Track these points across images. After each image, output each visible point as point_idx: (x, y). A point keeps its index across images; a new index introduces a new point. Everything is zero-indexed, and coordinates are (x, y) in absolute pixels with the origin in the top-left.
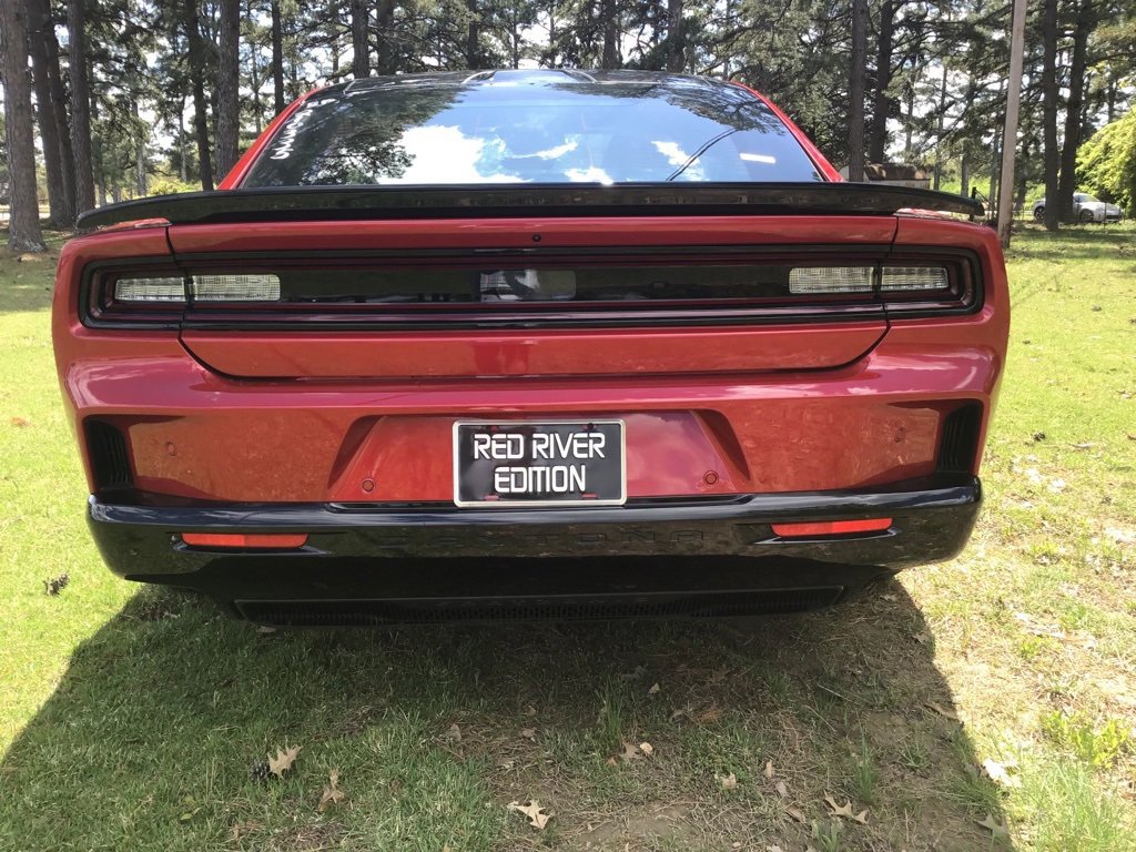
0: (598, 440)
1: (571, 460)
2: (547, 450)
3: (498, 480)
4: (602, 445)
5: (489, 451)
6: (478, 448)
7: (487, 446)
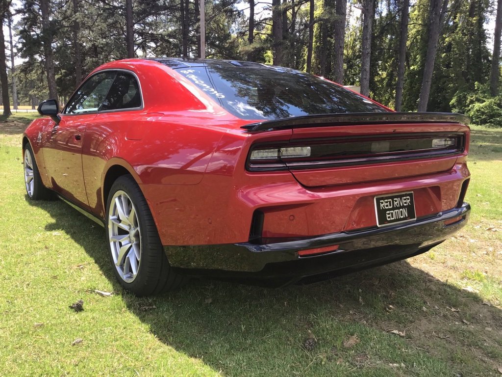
0: (408, 199)
1: (403, 207)
2: (397, 204)
3: (388, 216)
4: (409, 201)
5: (384, 206)
6: (382, 205)
7: (383, 205)
